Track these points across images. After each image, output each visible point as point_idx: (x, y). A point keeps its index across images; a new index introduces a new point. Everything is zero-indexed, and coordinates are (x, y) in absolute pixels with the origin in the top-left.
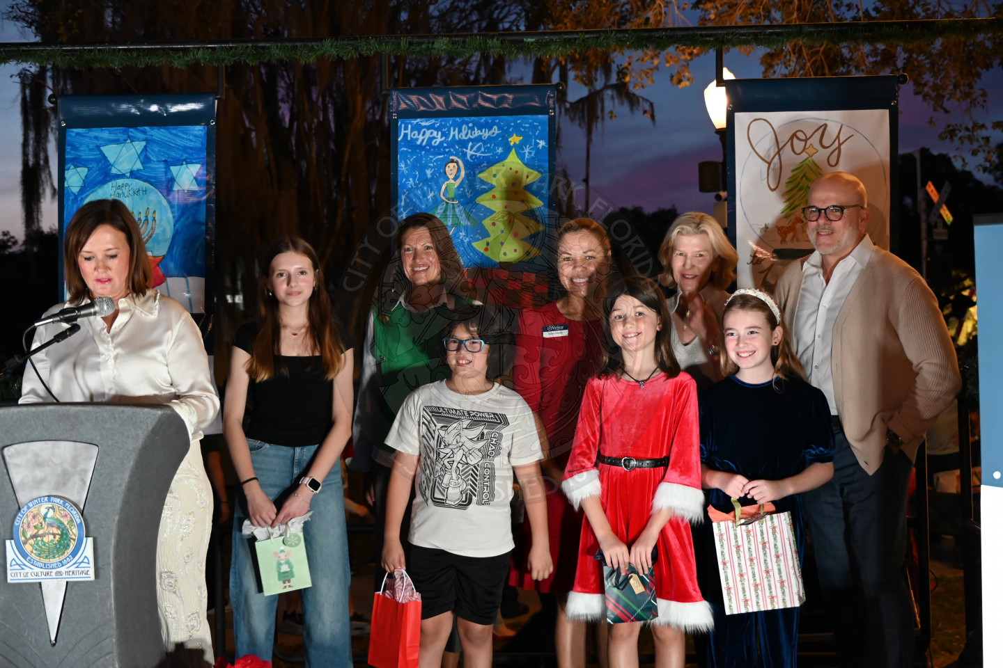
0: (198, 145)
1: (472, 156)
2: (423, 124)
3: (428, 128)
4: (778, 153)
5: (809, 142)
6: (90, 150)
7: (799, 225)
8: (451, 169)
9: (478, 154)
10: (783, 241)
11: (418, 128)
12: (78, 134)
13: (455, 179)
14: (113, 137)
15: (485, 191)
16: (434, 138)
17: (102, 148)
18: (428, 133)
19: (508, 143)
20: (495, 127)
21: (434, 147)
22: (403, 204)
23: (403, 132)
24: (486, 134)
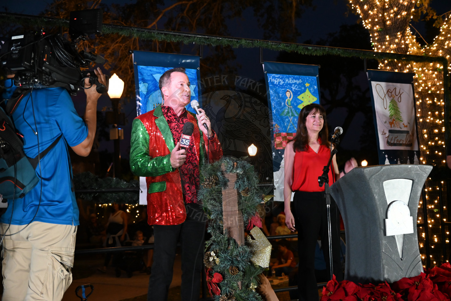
0: (194, 77)
1: (294, 90)
2: (276, 76)
3: (278, 78)
4: (385, 96)
5: (392, 93)
6: (148, 76)
7: (394, 122)
8: (288, 94)
9: (296, 89)
10: (391, 127)
11: (274, 77)
12: (142, 68)
13: (290, 98)
14: (158, 71)
15: (300, 103)
16: (280, 82)
17: (153, 75)
18: (278, 79)
19: (305, 86)
20: (300, 80)
21: (281, 85)
22: (273, 107)
23: (269, 79)
24: (298, 82)
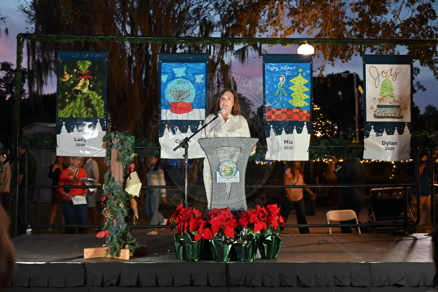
0: (203, 69)
1: (287, 75)
2: (273, 65)
3: (274, 66)
4: (378, 76)
5: (387, 74)
6: (169, 70)
7: (384, 98)
8: (281, 79)
9: (289, 74)
10: (380, 102)
11: (271, 66)
12: (165, 64)
13: (282, 81)
14: (176, 66)
15: (291, 85)
16: (276, 69)
17: (173, 69)
18: (274, 67)
19: (298, 71)
20: (294, 66)
21: (276, 72)
22: (267, 89)
23: (266, 67)
24: (292, 68)
